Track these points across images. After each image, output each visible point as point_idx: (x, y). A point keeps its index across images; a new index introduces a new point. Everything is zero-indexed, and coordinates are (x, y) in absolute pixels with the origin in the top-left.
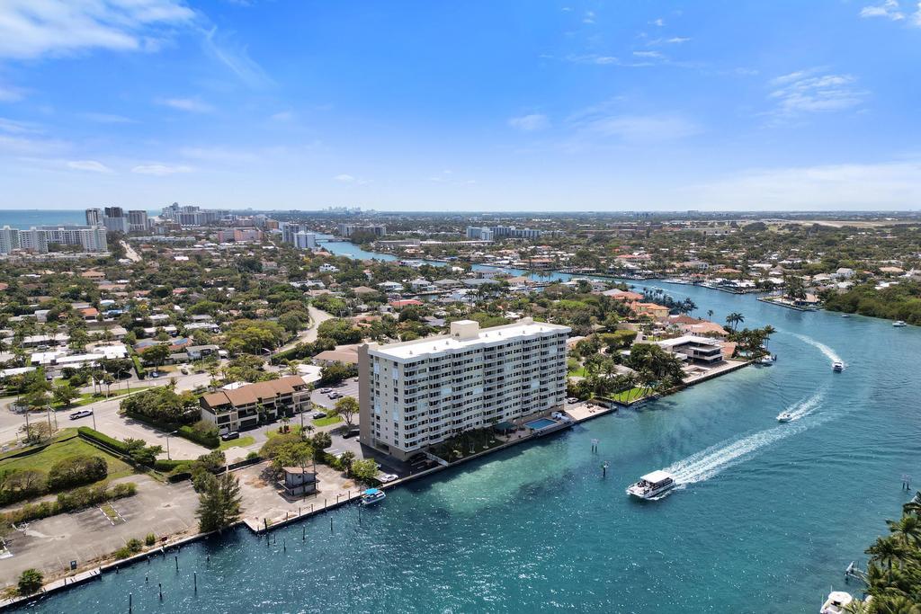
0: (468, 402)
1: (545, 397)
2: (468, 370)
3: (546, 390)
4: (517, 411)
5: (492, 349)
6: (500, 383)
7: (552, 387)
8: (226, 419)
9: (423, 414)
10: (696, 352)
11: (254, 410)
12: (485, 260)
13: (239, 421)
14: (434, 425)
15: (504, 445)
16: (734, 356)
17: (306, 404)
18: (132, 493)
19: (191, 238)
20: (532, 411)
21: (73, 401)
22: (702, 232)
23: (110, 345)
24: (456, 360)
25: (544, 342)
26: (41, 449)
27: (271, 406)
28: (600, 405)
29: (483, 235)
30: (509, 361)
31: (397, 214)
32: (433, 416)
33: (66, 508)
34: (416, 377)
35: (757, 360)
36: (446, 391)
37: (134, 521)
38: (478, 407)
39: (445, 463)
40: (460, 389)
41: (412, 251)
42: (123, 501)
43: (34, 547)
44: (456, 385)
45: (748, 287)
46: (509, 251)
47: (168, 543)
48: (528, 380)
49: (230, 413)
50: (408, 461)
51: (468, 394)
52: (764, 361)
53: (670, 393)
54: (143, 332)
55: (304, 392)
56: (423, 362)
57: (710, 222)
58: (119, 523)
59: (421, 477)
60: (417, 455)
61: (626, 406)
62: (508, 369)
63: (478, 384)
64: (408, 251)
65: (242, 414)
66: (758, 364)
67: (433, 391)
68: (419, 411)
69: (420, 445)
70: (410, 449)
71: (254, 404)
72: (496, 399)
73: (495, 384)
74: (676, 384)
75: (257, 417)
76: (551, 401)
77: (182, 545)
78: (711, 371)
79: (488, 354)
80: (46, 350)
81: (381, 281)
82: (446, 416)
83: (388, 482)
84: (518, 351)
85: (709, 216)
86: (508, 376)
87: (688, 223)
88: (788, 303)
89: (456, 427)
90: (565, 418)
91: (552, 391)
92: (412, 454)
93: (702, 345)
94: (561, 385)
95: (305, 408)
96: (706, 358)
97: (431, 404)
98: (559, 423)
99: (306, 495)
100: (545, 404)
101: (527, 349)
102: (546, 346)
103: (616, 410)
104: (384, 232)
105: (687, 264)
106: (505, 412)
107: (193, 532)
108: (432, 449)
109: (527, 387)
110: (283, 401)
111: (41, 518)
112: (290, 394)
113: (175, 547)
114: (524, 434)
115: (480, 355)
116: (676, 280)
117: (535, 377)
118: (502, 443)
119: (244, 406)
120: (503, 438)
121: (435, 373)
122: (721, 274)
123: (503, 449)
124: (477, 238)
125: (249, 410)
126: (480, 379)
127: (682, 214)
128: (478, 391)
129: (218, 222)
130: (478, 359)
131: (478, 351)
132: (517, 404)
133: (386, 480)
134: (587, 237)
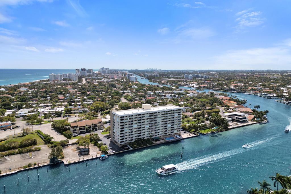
0: (143, 130)
1: (173, 130)
2: (144, 119)
3: (173, 127)
4: (162, 134)
5: (152, 113)
6: (155, 124)
7: (176, 127)
8: (75, 130)
9: (127, 133)
10: (237, 118)
11: (84, 128)
12: (185, 85)
13: (79, 131)
14: (131, 136)
15: (154, 144)
16: (252, 120)
17: (102, 127)
18: (40, 150)
19: (102, 77)
20: (168, 134)
21: (42, 123)
22: (268, 77)
23: (61, 107)
24: (139, 116)
25: (173, 112)
26: (25, 135)
27: (90, 127)
28: (193, 134)
29: (189, 77)
30: (159, 117)
31: (166, 71)
32: (131, 134)
33: (20, 153)
34: (125, 121)
35: (261, 122)
36: (135, 126)
37: (35, 158)
38: (147, 132)
39: (132, 149)
40: (141, 125)
41: (163, 82)
42: (36, 152)
43: (6, 163)
44: (139, 124)
45: (274, 96)
46: (194, 82)
47: (40, 165)
48: (166, 124)
49: (77, 129)
50: (121, 147)
51: (143, 127)
52: (263, 122)
53: (222, 131)
54: (71, 104)
55: (102, 124)
56: (127, 116)
57: (273, 74)
58: (30, 158)
59: (123, 152)
60: (124, 145)
61: (203, 135)
62: (159, 120)
63: (147, 124)
64: (162, 82)
65: (80, 129)
66: (260, 123)
67: (131, 125)
68: (125, 132)
69: (125, 142)
70: (122, 143)
71: (85, 126)
72: (154, 129)
73: (153, 125)
74: (224, 128)
75: (85, 130)
76: (176, 131)
77: (43, 166)
78: (240, 125)
79: (151, 115)
80: (44, 108)
81: (148, 91)
82: (135, 134)
83: (111, 153)
84: (162, 114)
85: (275, 72)
86: (159, 122)
87: (265, 74)
88: (286, 102)
89: (139, 137)
90: (179, 137)
91: (176, 128)
92: (122, 145)
93: (239, 116)
94: (180, 126)
95: (101, 128)
96: (240, 120)
97: (130, 130)
98: (176, 139)
99: (85, 155)
100: (173, 132)
101: (166, 114)
102: (174, 113)
103: (199, 136)
104: (158, 76)
105: (254, 88)
106: (157, 134)
107: (48, 162)
108: (129, 144)
109: (166, 126)
110: (94, 126)
111: (13, 155)
112: (97, 124)
113: (41, 167)
114: (162, 141)
115: (148, 115)
116: (248, 93)
117: (169, 123)
118: (154, 143)
119: (81, 127)
120: (154, 142)
121: (131, 120)
122: (265, 91)
123: (154, 145)
124: (188, 78)
125: (83, 128)
126: (148, 123)
127: (266, 70)
128: (147, 127)
129: (113, 73)
130: (147, 116)
131: (147, 114)
132: (162, 131)
133: (110, 152)
134: (225, 78)
